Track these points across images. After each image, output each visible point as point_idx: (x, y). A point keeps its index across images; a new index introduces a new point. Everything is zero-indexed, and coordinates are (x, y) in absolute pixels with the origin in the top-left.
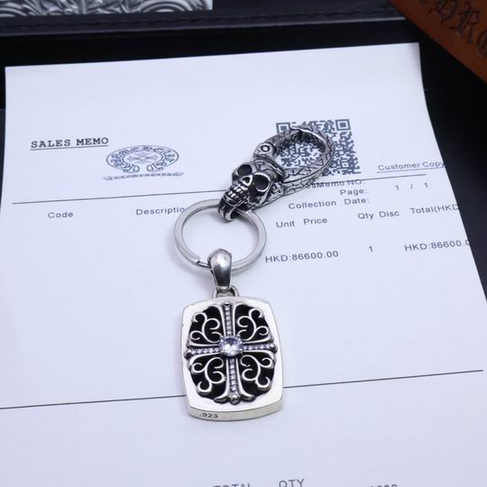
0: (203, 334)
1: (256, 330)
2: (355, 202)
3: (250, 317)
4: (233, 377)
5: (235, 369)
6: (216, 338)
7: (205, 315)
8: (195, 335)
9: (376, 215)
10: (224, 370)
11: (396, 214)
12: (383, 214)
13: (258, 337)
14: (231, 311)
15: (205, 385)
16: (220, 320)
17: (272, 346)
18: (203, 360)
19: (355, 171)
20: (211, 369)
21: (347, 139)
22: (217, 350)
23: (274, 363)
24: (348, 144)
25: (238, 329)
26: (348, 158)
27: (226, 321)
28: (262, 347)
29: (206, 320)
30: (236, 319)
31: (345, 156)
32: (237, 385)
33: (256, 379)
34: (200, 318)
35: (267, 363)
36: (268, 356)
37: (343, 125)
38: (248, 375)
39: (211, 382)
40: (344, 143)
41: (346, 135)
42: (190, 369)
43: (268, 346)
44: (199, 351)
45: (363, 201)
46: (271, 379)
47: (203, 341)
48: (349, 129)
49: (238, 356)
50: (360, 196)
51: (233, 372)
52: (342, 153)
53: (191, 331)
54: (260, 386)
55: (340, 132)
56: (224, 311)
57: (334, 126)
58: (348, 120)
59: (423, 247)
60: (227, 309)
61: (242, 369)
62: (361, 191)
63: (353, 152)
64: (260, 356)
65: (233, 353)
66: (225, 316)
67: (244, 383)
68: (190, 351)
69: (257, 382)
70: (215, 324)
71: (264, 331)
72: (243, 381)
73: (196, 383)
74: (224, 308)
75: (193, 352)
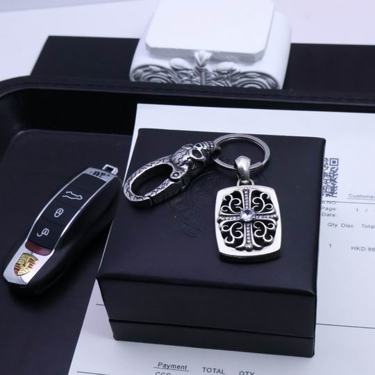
0: (230, 207)
1: (264, 206)
2: (328, 215)
3: (261, 198)
4: (248, 235)
5: (250, 230)
6: (238, 210)
7: (231, 196)
8: (224, 208)
9: (339, 225)
10: (242, 230)
11: (352, 226)
12: (343, 225)
13: (266, 210)
14: (248, 194)
15: (230, 239)
16: (241, 199)
17: (275, 216)
18: (229, 224)
19: (334, 195)
20: (234, 229)
21: (334, 172)
22: (238, 217)
23: (276, 227)
24: (334, 175)
25: (252, 205)
26: (332, 185)
27: (245, 201)
28: (268, 217)
29: (232, 199)
30: (252, 199)
31: (330, 184)
32: (251, 240)
33: (263, 236)
34: (228, 198)
35: (271, 226)
36: (272, 222)
37: (334, 162)
38: (258, 233)
39: (234, 237)
40: (332, 175)
41: (334, 170)
42: (220, 229)
43: (272, 216)
44: (227, 218)
45: (334, 215)
46: (274, 237)
47: (229, 212)
48: (337, 165)
49: (252, 222)
50: (333, 212)
51: (248, 231)
52: (328, 181)
53: (222, 205)
54: (266, 240)
55: (331, 167)
56: (244, 194)
57: (328, 162)
58: (338, 159)
59: (363, 249)
60: (246, 192)
61: (254, 230)
62: (334, 209)
63: (335, 182)
64: (267, 222)
65: (249, 220)
66: (245, 197)
67: (255, 238)
68: (221, 218)
69: (264, 238)
70: (238, 202)
71: (270, 207)
72: (255, 237)
73: (224, 238)
74: (244, 192)
75: (223, 219)
